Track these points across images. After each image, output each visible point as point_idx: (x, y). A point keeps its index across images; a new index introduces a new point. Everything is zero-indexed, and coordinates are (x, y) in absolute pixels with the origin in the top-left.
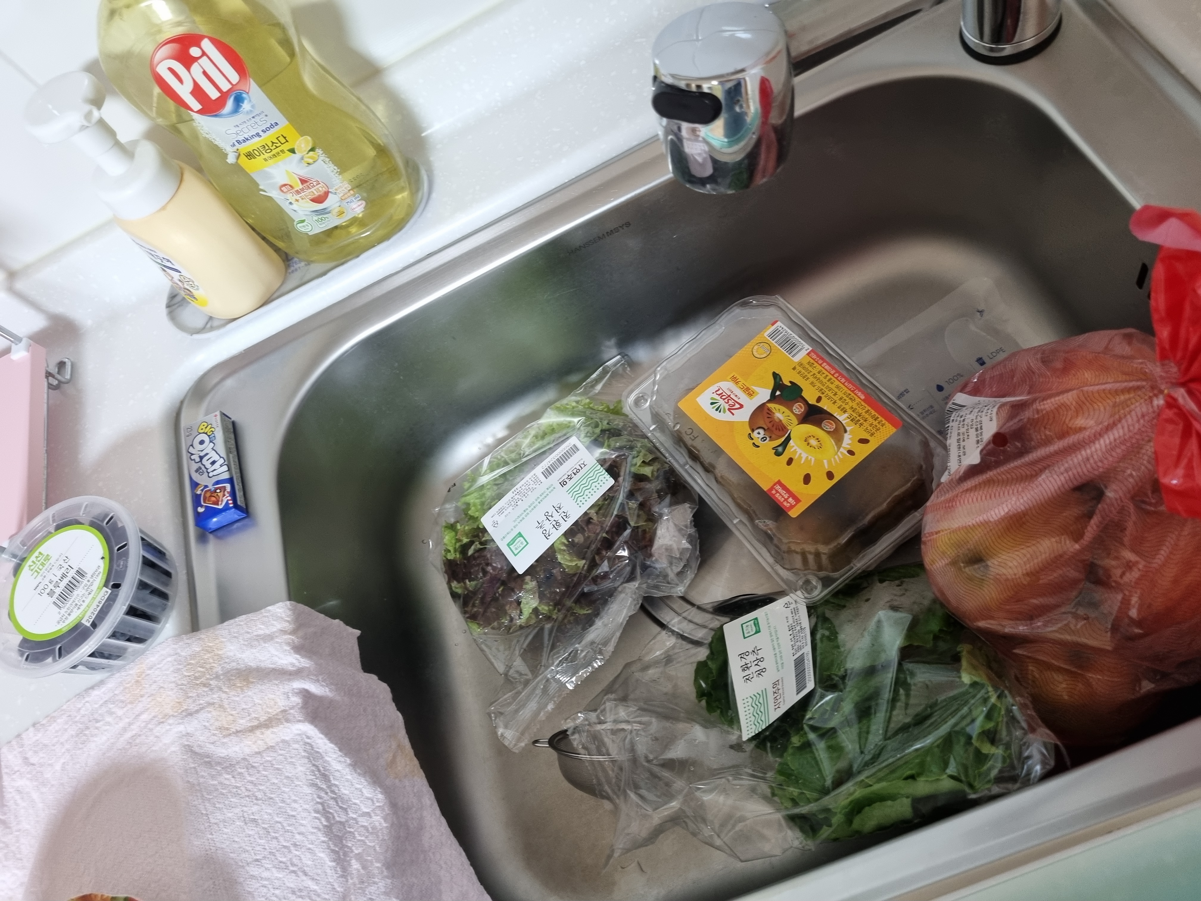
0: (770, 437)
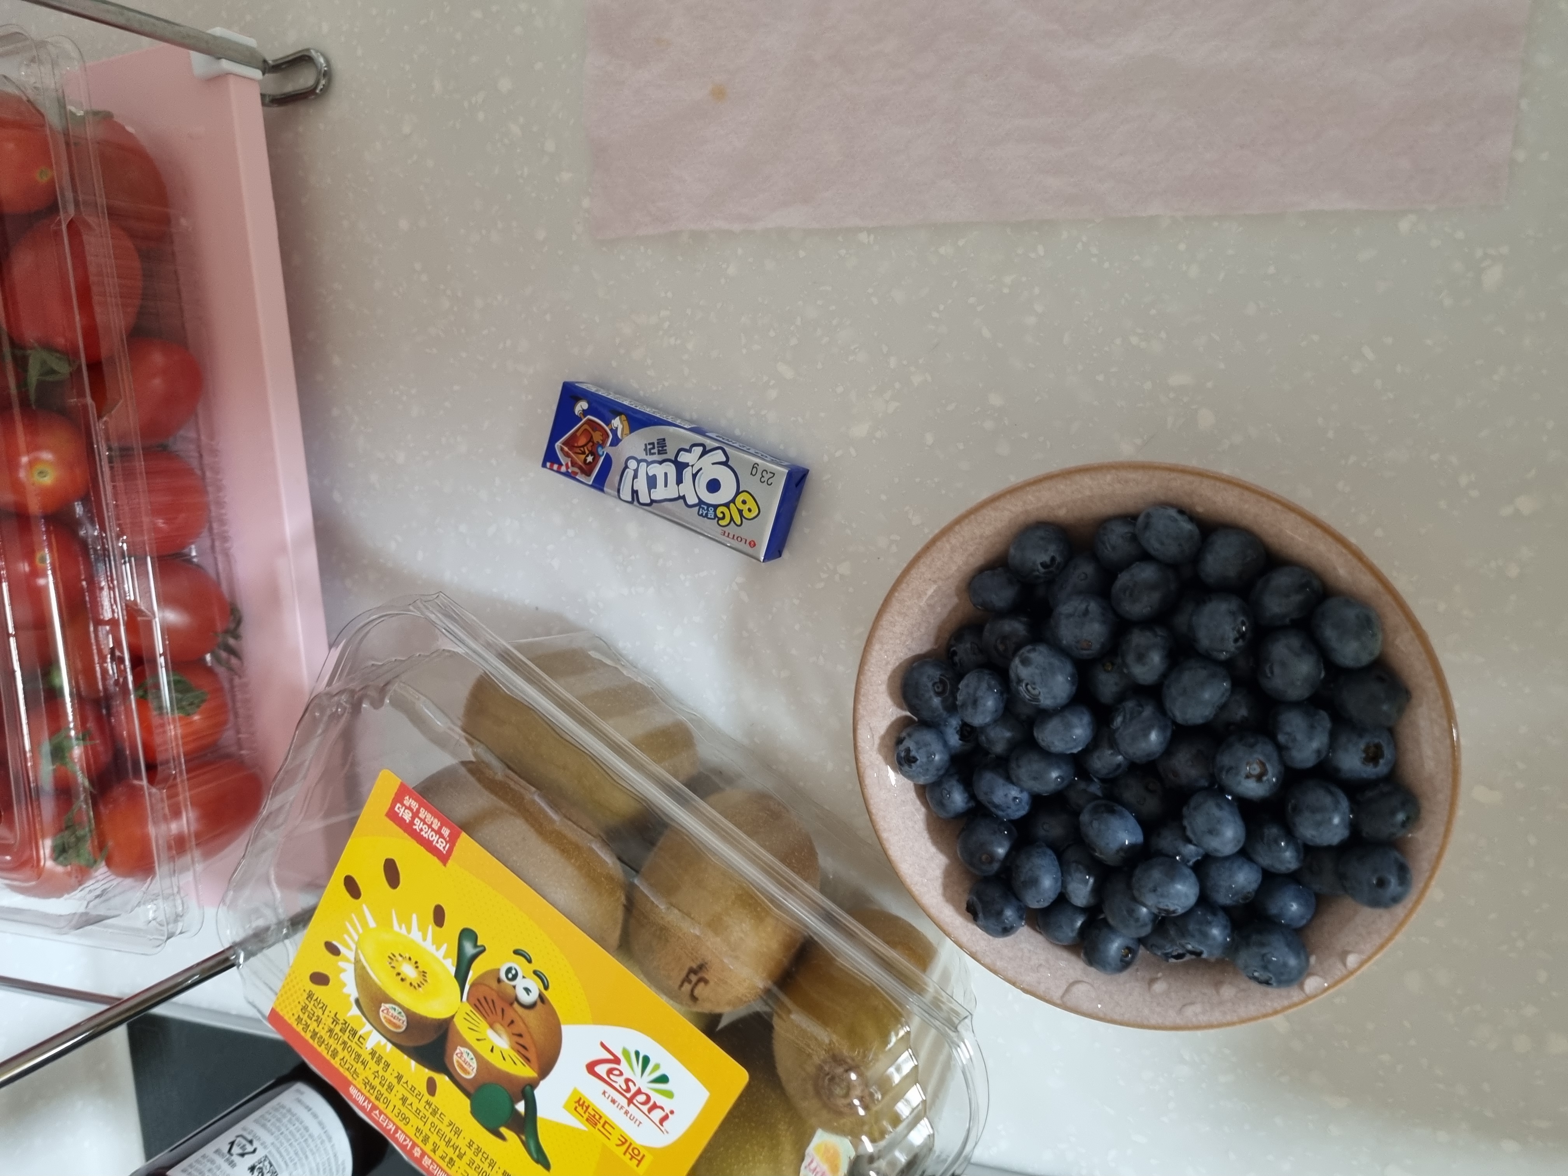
0: (499, 981)
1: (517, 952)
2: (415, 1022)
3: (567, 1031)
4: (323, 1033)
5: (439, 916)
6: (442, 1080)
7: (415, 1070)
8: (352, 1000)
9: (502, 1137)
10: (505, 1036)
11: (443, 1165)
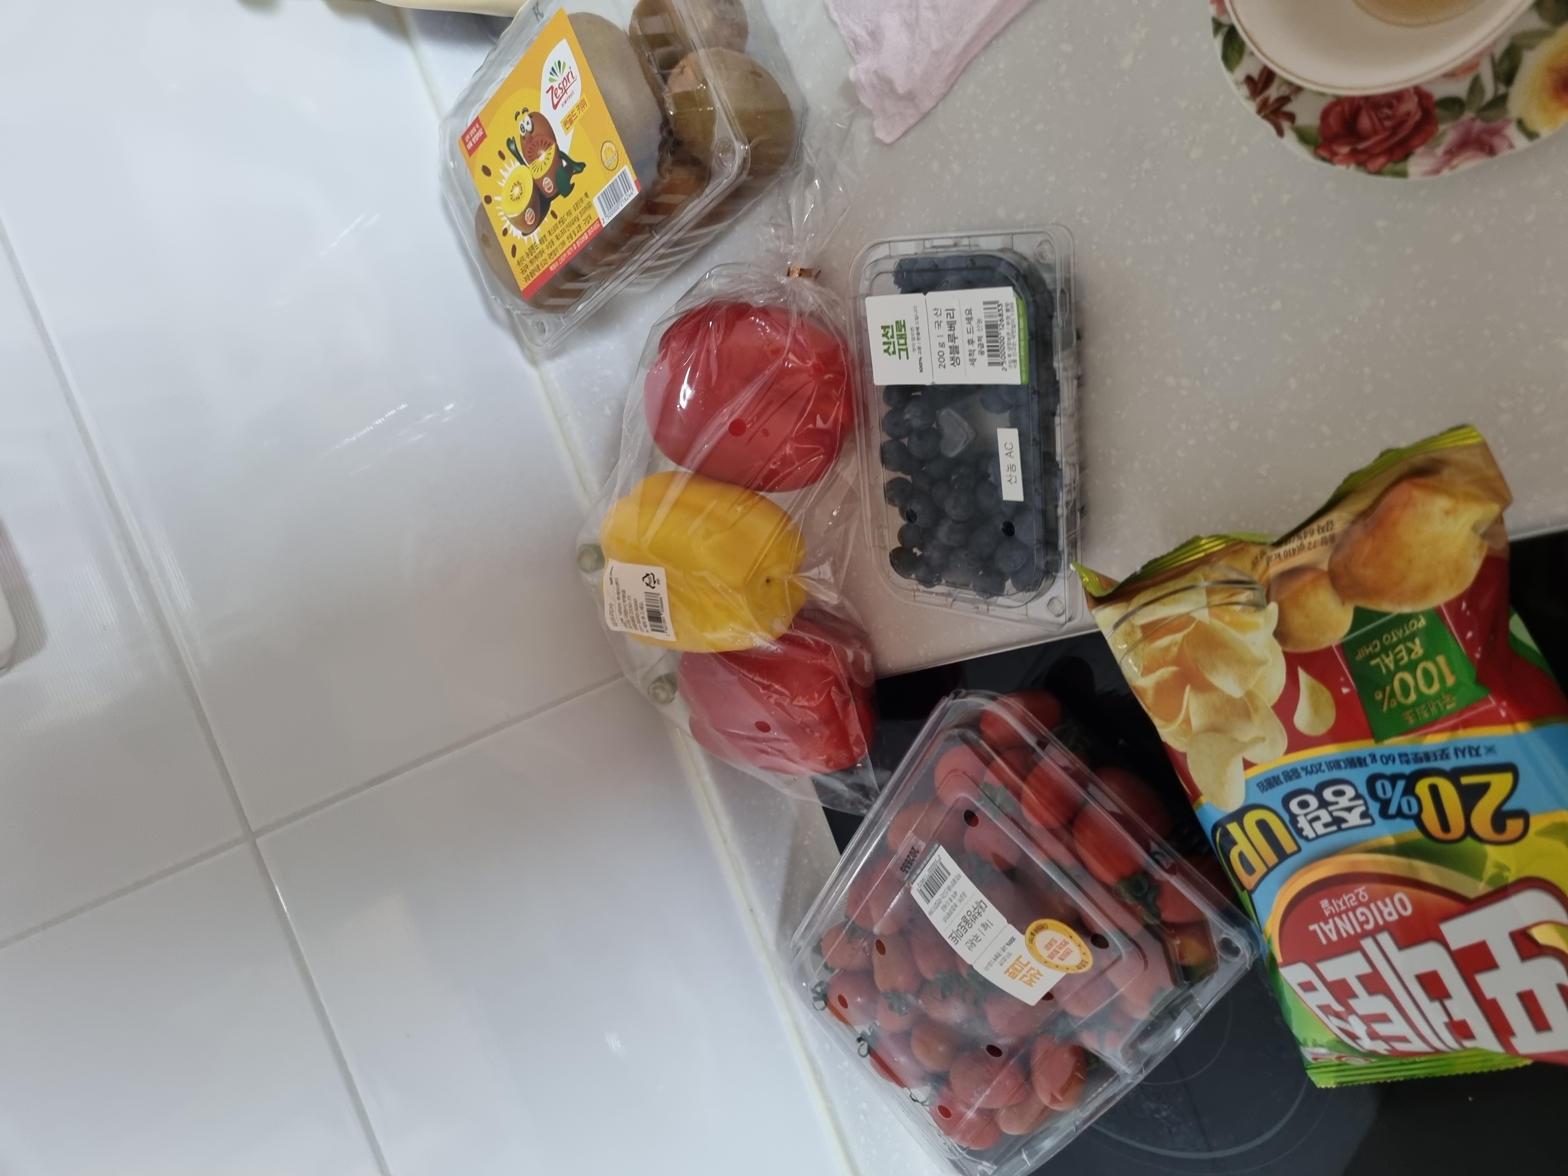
1: (516, 119)
2: (532, 205)
3: (542, 111)
4: (531, 268)
5: (502, 156)
6: (554, 205)
7: (548, 219)
8: (522, 237)
9: (573, 185)
10: (541, 152)
11: (580, 233)
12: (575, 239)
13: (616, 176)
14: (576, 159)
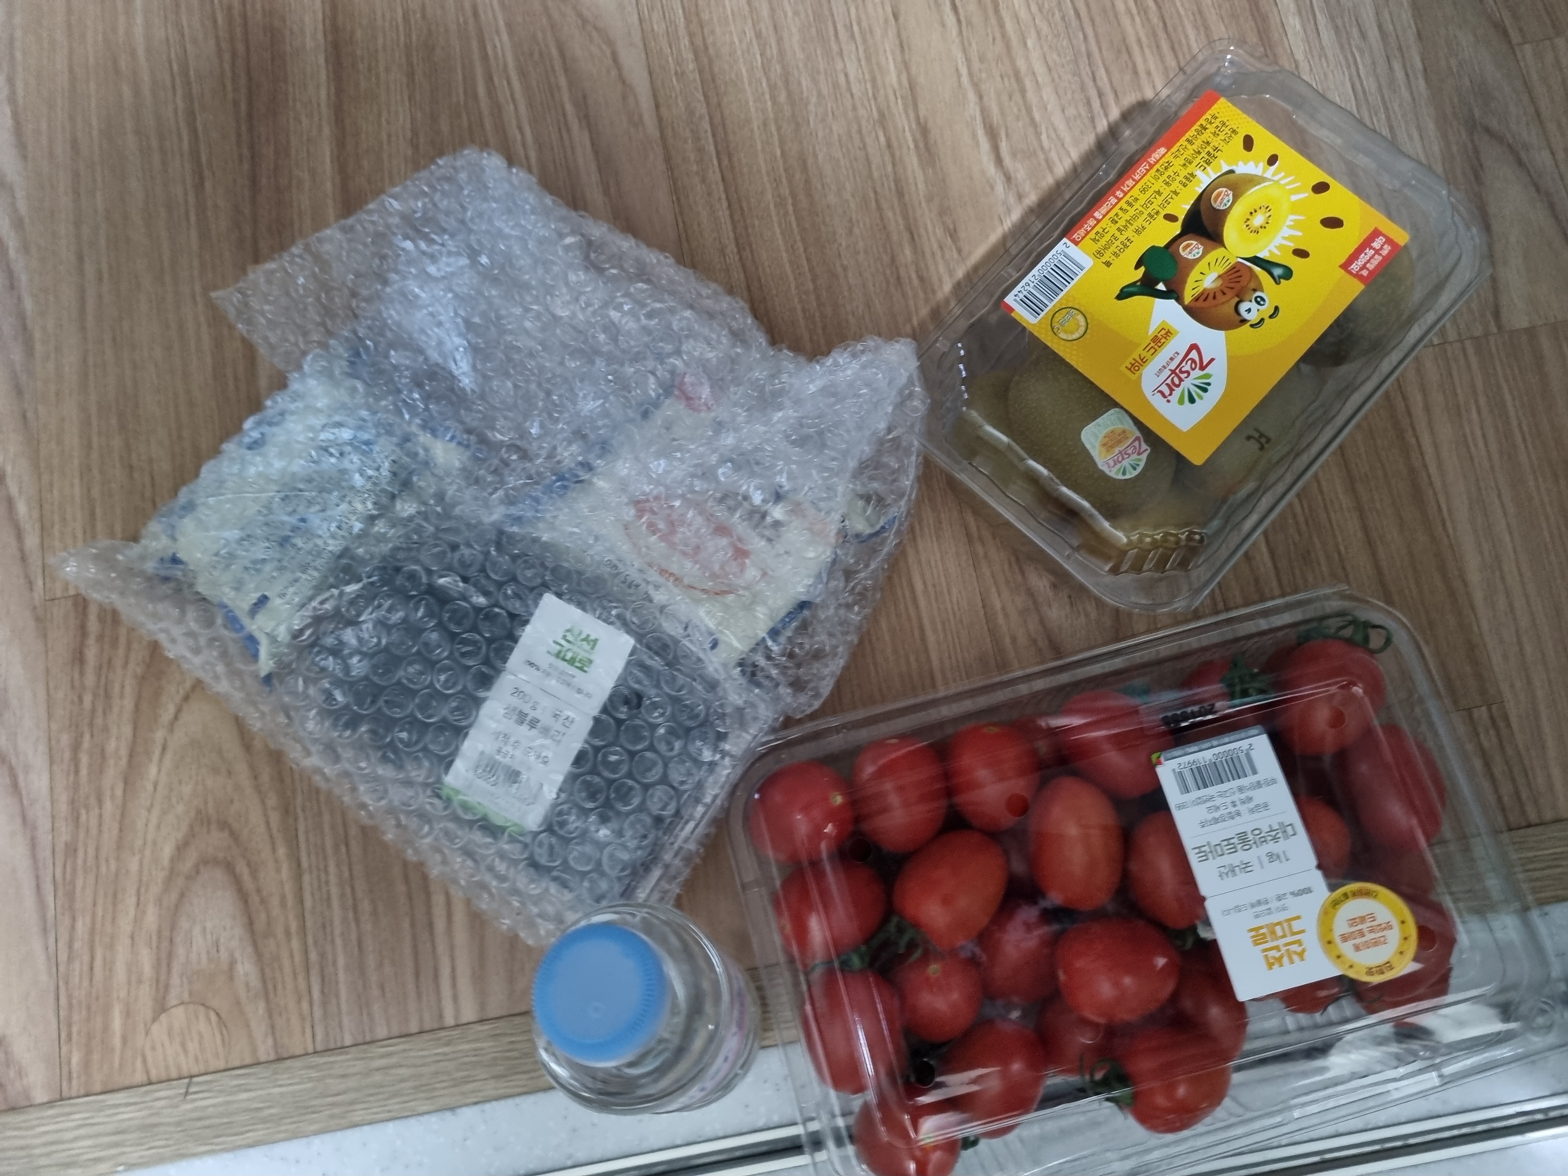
2: (1220, 216)
3: (1221, 334)
5: (1301, 253)
6: (1176, 229)
7: (1182, 207)
8: (1234, 168)
9: (1137, 267)
10: (1213, 286)
11: (1111, 214)
12: (1122, 204)
13: (1051, 305)
14: (1140, 301)
